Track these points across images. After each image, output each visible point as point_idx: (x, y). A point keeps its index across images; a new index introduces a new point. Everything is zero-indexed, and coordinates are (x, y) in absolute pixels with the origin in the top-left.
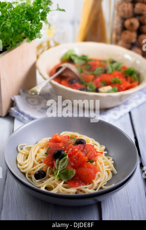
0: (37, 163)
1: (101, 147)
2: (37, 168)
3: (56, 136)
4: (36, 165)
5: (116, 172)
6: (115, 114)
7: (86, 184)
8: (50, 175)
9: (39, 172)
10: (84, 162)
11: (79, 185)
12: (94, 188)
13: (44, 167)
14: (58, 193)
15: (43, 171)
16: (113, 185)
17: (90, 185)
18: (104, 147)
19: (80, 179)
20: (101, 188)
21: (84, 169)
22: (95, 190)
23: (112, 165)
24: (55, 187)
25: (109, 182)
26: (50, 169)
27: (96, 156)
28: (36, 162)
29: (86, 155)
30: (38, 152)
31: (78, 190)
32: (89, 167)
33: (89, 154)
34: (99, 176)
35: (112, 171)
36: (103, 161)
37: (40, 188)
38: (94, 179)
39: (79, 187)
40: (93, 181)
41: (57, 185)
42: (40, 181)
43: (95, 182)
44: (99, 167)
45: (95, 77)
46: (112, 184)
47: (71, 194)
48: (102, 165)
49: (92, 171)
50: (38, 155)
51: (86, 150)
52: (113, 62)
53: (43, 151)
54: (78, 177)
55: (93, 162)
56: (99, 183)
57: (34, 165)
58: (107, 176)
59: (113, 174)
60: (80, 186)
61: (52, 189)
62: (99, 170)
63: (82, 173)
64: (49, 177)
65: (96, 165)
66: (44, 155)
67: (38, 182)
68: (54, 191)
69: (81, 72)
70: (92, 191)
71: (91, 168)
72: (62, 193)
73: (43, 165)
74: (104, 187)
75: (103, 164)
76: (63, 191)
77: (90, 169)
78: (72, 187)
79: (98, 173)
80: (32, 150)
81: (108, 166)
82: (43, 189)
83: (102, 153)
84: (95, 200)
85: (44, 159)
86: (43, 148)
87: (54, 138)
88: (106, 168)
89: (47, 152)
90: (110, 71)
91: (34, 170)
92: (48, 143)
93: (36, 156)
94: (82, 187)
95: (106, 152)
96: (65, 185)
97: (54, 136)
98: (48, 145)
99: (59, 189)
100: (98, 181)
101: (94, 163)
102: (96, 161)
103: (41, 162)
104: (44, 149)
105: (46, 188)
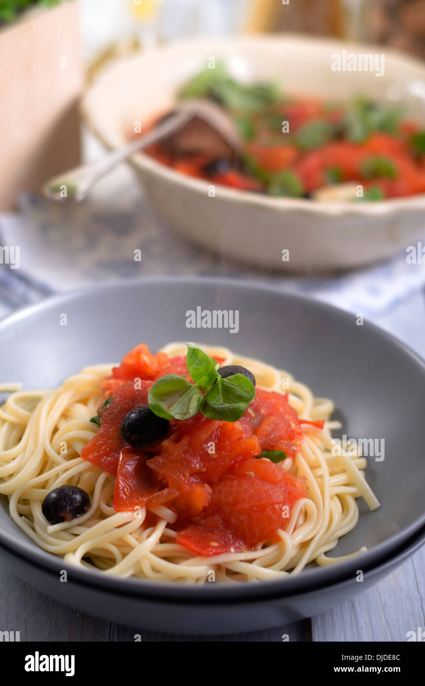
0: (59, 458)
1: (316, 404)
2: (58, 476)
3: (139, 353)
4: (54, 464)
5: (373, 501)
6: (374, 291)
7: (251, 546)
8: (106, 509)
9: (61, 491)
10: (246, 456)
11: (224, 548)
12: (284, 561)
13: (86, 476)
14: (136, 581)
15: (82, 492)
16: (364, 552)
17: (268, 551)
18: (327, 406)
19: (227, 524)
20: (313, 563)
21: (245, 485)
22: (290, 570)
23: (361, 475)
24: (124, 555)
25: (345, 541)
26: (107, 481)
27: (292, 436)
28: (52, 453)
29: (255, 431)
30: (65, 416)
31: (218, 568)
32: (265, 478)
33: (266, 428)
34: (306, 515)
35: (359, 500)
36: (322, 458)
37: (62, 556)
38: (284, 524)
39: (222, 559)
40: (281, 533)
41: (131, 548)
42: (65, 530)
43: (291, 540)
44: (305, 478)
45: (302, 154)
46: (358, 549)
47: (190, 584)
48: (319, 472)
49: (278, 494)
50: (63, 425)
51: (256, 410)
52: (368, 107)
53: (85, 413)
54: (217, 518)
55: (281, 458)
56: (304, 545)
57: (46, 464)
58: (337, 516)
59: (364, 511)
60: (227, 551)
61: (111, 561)
62: (306, 493)
63: (236, 503)
64: (103, 516)
65: (295, 470)
66: (84, 429)
67: (54, 535)
68: (120, 572)
69: (251, 135)
70: (273, 575)
71: (274, 483)
72: (152, 579)
73: (78, 466)
74: (323, 559)
75: (324, 470)
76: (155, 570)
77: (267, 486)
78: (192, 554)
79: (302, 503)
80: (43, 408)
81: (341, 478)
82: (74, 560)
83: (319, 425)
84: (289, 612)
85: (84, 441)
86: (84, 401)
87: (130, 361)
88: (333, 484)
89: (100, 415)
90: (357, 132)
91: (44, 486)
92: (105, 382)
93: (55, 430)
94: (235, 557)
95: (336, 425)
96: (166, 547)
97: (131, 356)
98: (105, 389)
99: (138, 564)
100: (301, 535)
101: (287, 463)
102: (293, 455)
103: (73, 455)
104: (91, 404)
105: (87, 559)
